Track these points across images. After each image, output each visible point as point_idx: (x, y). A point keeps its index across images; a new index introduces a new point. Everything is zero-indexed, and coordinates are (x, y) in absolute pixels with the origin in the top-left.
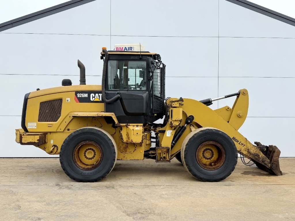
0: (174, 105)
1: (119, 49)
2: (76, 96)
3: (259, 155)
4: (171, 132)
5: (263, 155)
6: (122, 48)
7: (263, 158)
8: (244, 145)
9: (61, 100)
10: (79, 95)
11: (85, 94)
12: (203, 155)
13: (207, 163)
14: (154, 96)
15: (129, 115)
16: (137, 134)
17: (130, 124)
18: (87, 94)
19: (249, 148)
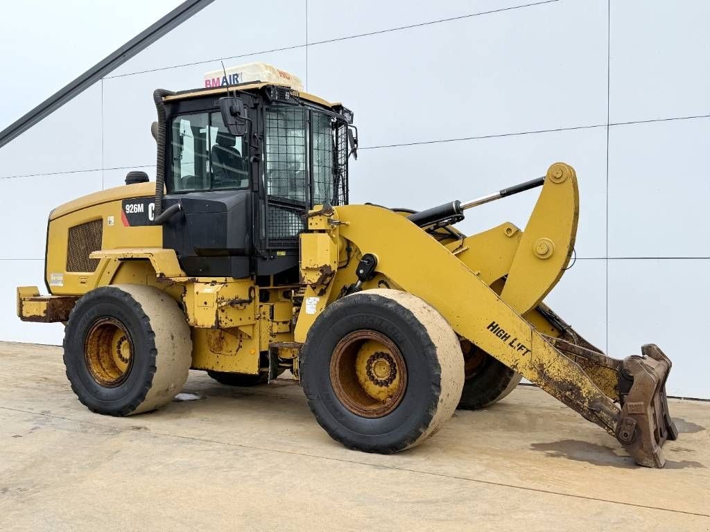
0: (311, 224)
1: (211, 83)
2: (124, 210)
3: (579, 389)
4: (316, 303)
5: (595, 390)
6: (218, 79)
7: (595, 401)
8: (528, 351)
9: (100, 221)
10: (129, 209)
11: (139, 205)
12: (369, 373)
13: (380, 395)
14: (270, 201)
15: (204, 256)
16: (206, 303)
17: (200, 279)
18: (142, 205)
19: (545, 361)
